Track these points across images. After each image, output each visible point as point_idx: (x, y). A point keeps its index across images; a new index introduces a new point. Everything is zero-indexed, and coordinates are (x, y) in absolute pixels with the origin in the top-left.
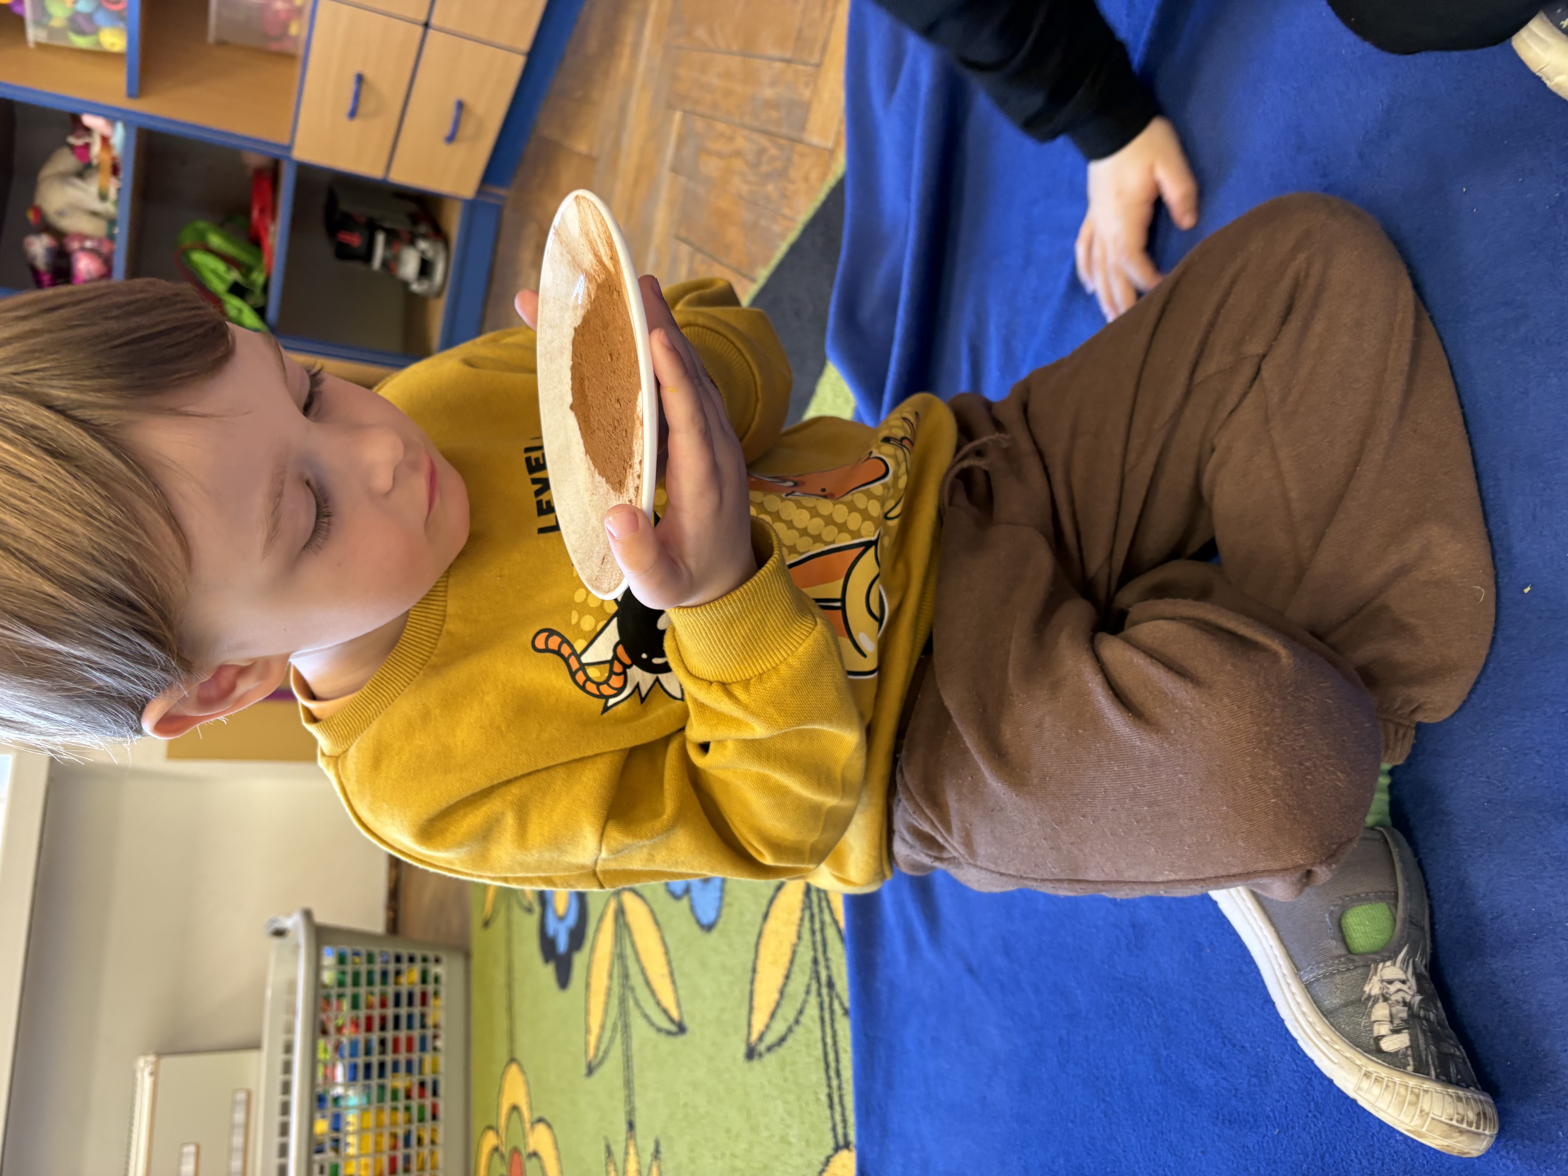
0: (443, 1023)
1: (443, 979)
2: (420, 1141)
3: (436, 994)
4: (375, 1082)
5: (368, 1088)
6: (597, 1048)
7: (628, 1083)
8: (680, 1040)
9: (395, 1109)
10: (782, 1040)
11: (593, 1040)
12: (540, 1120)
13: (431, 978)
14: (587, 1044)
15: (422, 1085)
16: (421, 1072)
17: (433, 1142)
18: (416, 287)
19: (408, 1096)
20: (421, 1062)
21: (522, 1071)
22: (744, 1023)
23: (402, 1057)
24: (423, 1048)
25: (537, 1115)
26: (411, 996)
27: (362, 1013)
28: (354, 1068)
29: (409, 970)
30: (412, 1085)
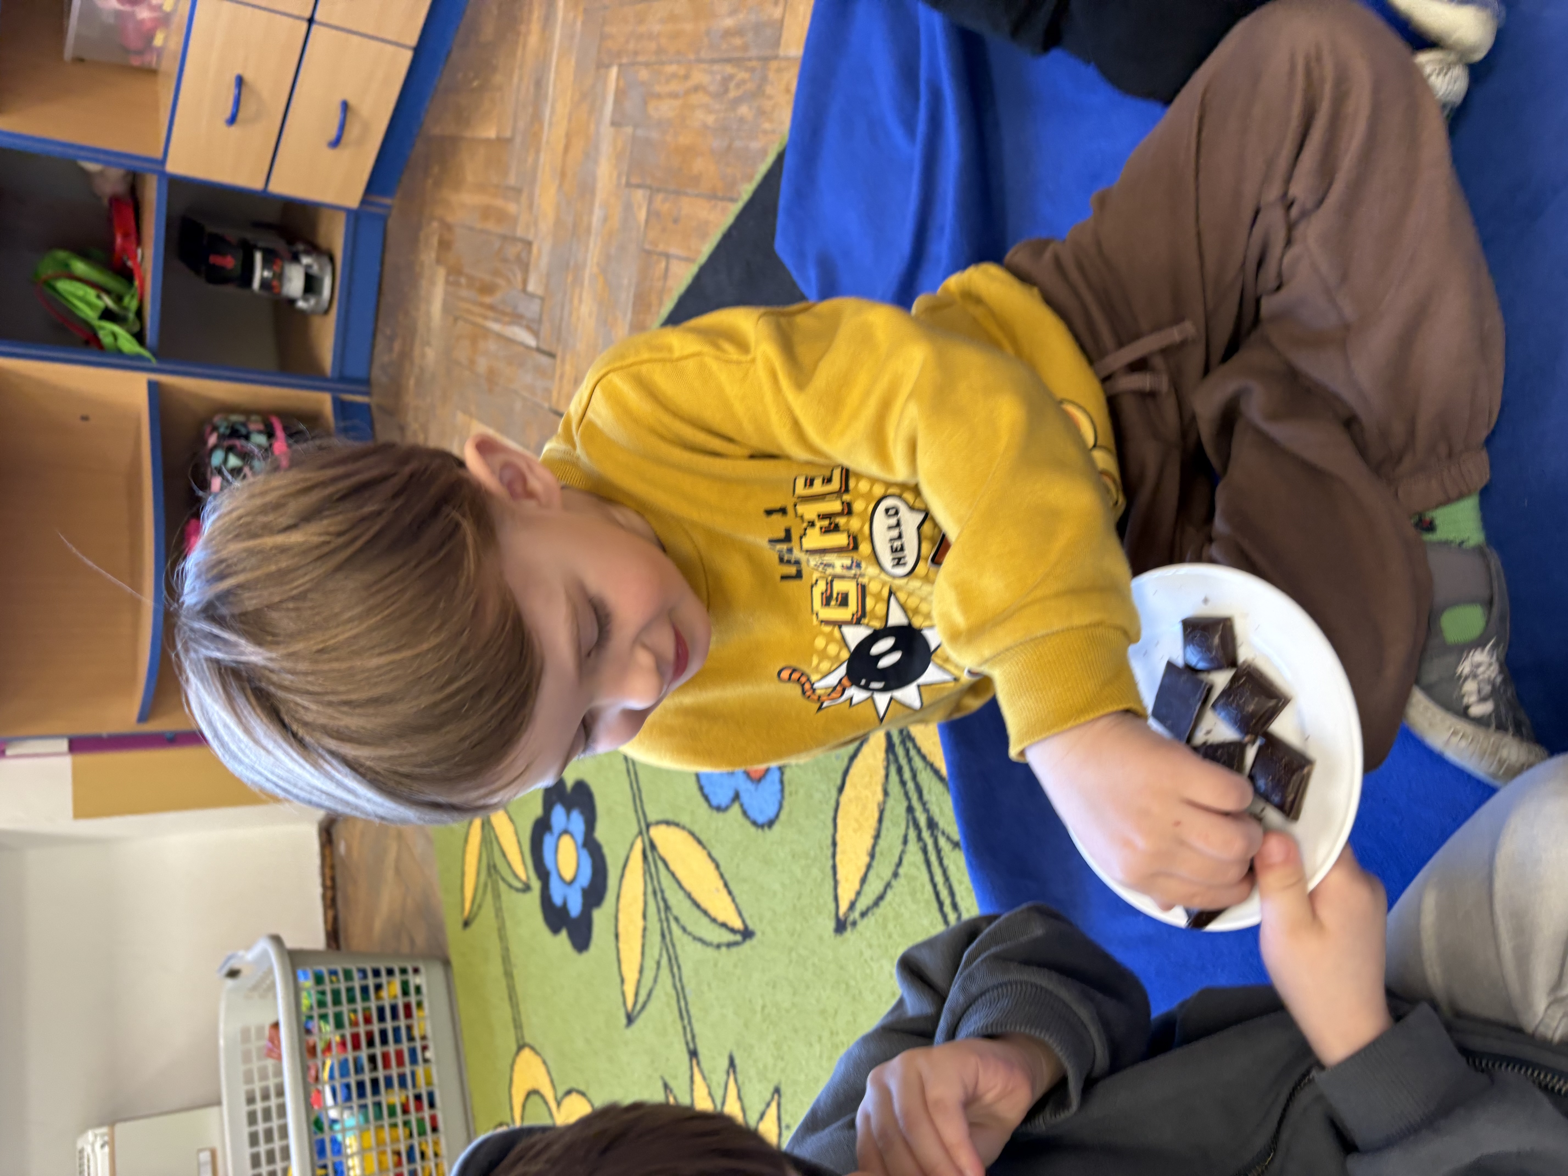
0: (429, 1034)
1: (424, 989)
2: (423, 1155)
3: (419, 1005)
4: (369, 1100)
5: (364, 1107)
6: (637, 994)
7: (684, 1014)
8: (748, 944)
9: (394, 1126)
10: (881, 897)
11: (630, 989)
12: (569, 1092)
13: (412, 990)
14: (624, 995)
15: (418, 1098)
16: (415, 1085)
17: (436, 1155)
18: (301, 304)
19: (405, 1110)
20: (413, 1074)
21: (536, 1052)
22: (830, 898)
23: (394, 1072)
24: (414, 1061)
25: (561, 1088)
26: (394, 1009)
27: (348, 1032)
28: (347, 1089)
29: (389, 983)
30: (407, 1098)
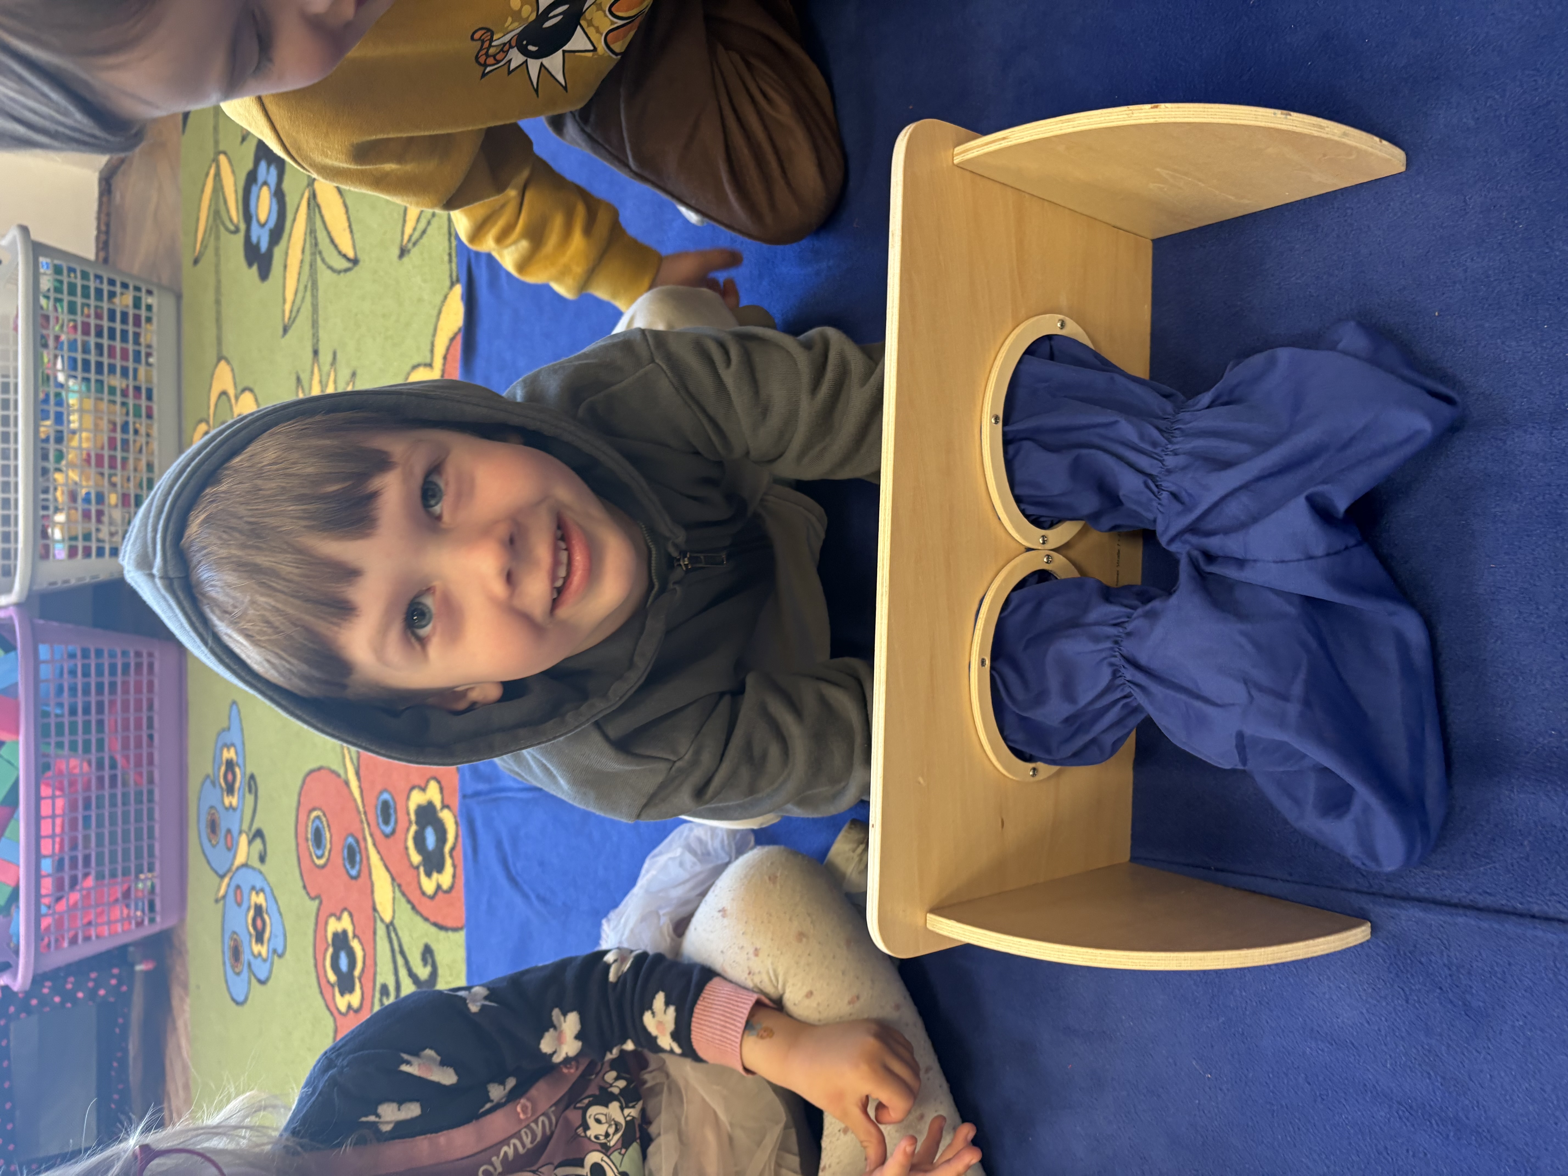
0: (155, 344)
1: (155, 309)
2: (136, 432)
3: (149, 320)
4: (93, 376)
5: (87, 380)
6: (291, 311)
7: (315, 324)
8: (354, 271)
9: (113, 402)
10: (424, 232)
11: (288, 307)
12: (244, 390)
13: (143, 306)
14: (283, 311)
15: (137, 389)
16: (135, 378)
17: (148, 435)
19: (124, 393)
20: (135, 371)
21: (228, 362)
22: (400, 234)
23: (118, 363)
24: (137, 360)
25: (240, 388)
26: (124, 315)
27: (79, 319)
28: (74, 361)
29: (122, 294)
30: (128, 386)
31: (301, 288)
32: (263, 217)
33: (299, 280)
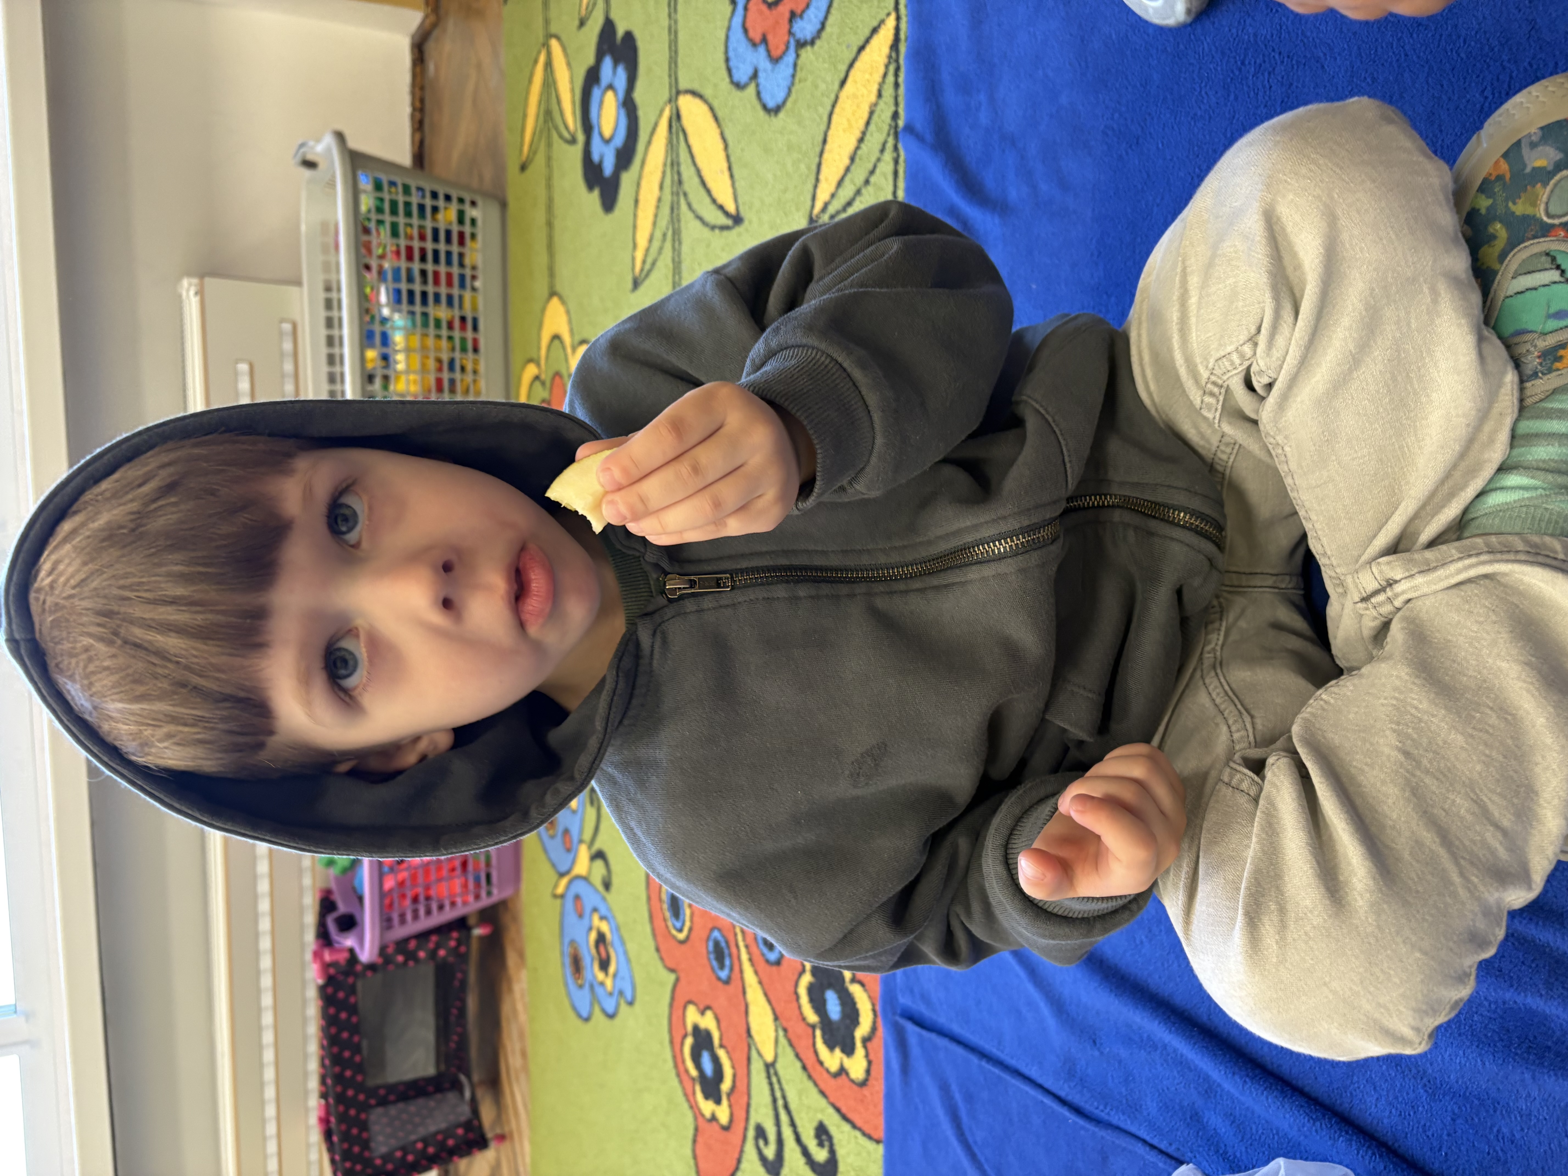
0: (480, 265)
1: (479, 223)
2: (463, 369)
3: (473, 236)
4: (418, 308)
5: (412, 313)
6: (644, 262)
8: (736, 230)
9: (438, 337)
10: (848, 205)
11: (639, 255)
13: (468, 221)
14: (633, 259)
15: (463, 319)
16: (461, 306)
17: (475, 372)
19: (450, 326)
20: (461, 298)
21: (563, 302)
22: (809, 197)
23: (443, 290)
24: (462, 285)
25: (578, 338)
26: (448, 233)
27: (403, 242)
28: (398, 292)
29: (446, 208)
30: (453, 317)
31: (658, 234)
32: (607, 132)
33: (654, 224)
